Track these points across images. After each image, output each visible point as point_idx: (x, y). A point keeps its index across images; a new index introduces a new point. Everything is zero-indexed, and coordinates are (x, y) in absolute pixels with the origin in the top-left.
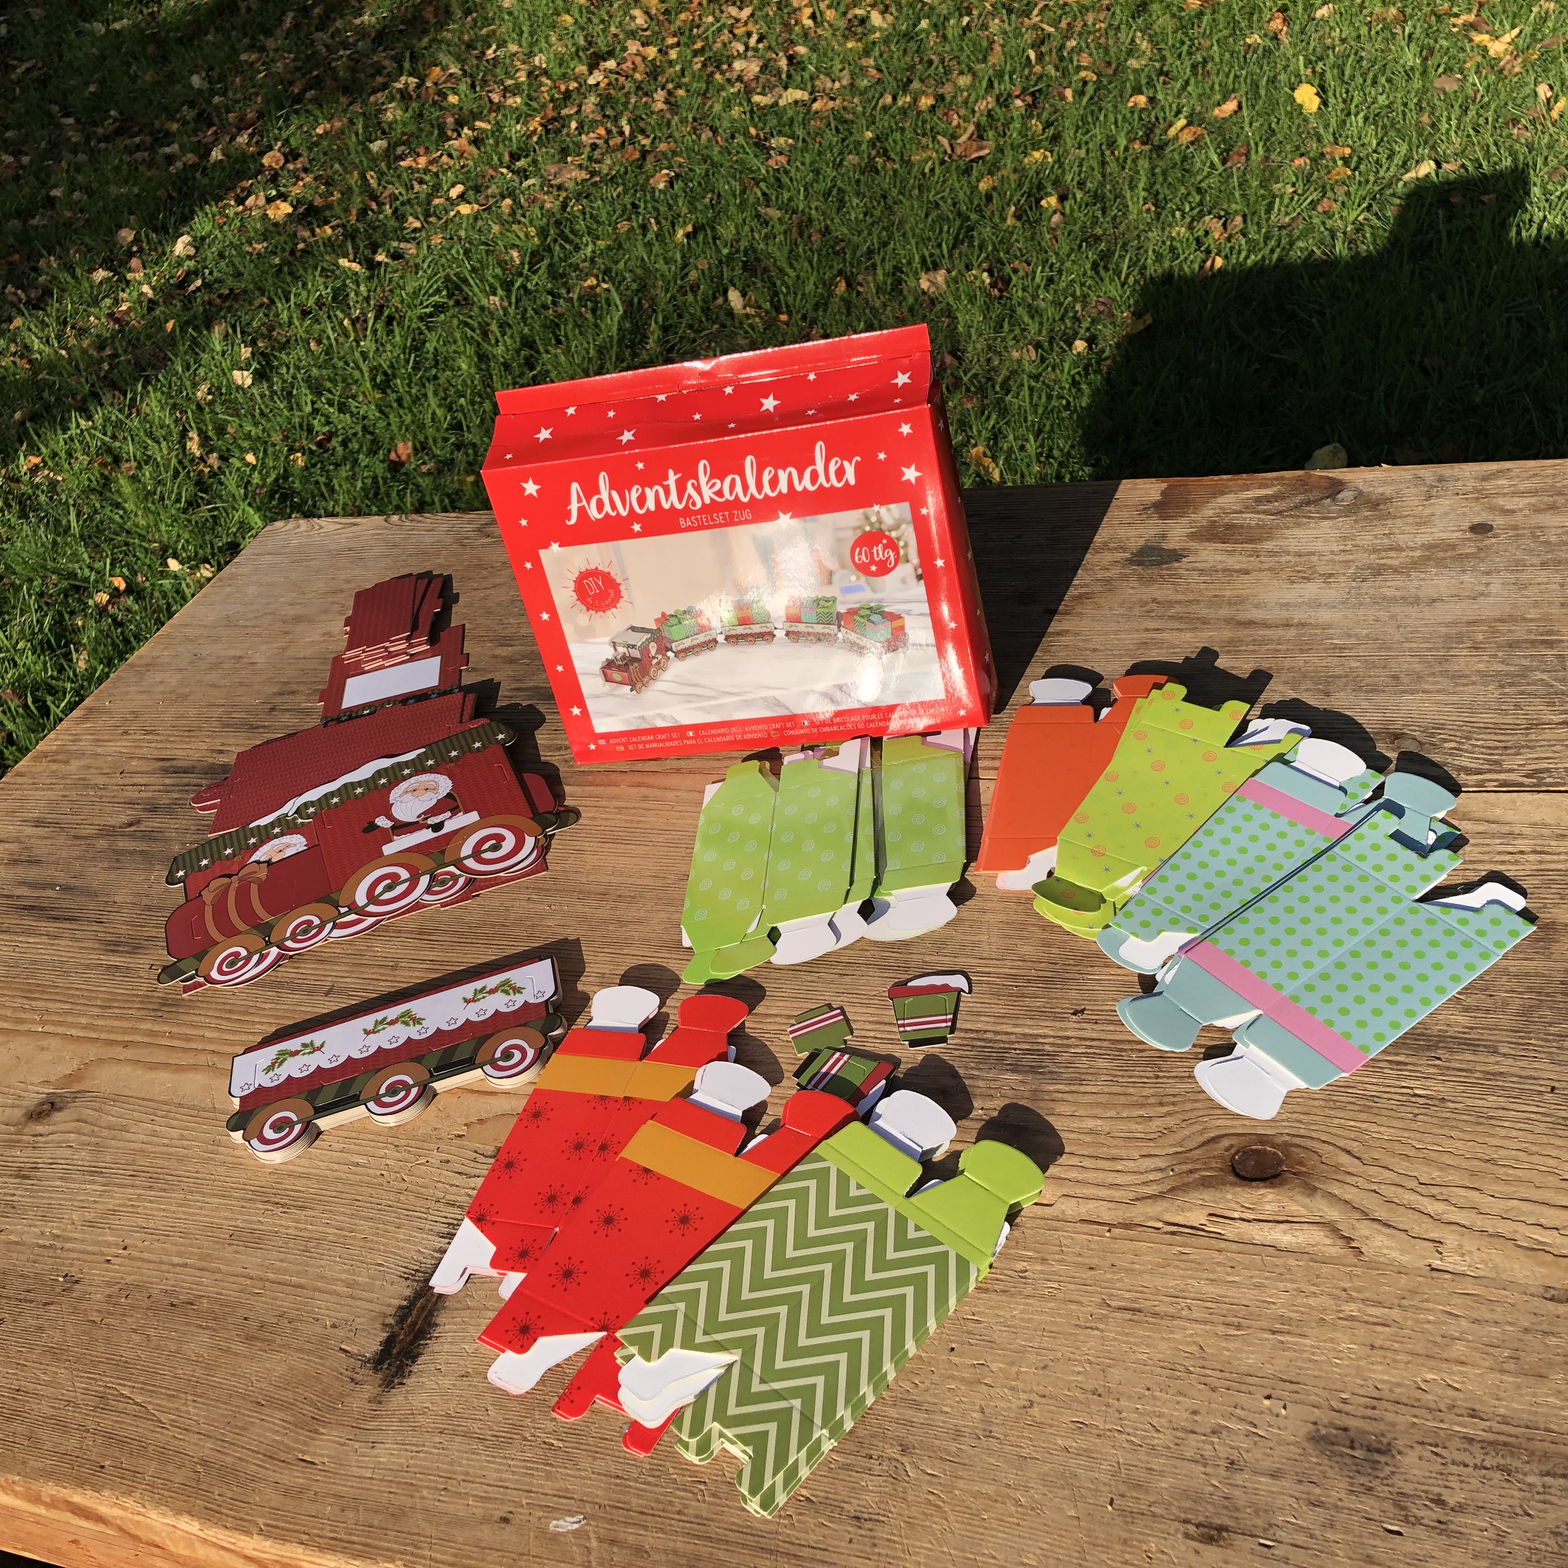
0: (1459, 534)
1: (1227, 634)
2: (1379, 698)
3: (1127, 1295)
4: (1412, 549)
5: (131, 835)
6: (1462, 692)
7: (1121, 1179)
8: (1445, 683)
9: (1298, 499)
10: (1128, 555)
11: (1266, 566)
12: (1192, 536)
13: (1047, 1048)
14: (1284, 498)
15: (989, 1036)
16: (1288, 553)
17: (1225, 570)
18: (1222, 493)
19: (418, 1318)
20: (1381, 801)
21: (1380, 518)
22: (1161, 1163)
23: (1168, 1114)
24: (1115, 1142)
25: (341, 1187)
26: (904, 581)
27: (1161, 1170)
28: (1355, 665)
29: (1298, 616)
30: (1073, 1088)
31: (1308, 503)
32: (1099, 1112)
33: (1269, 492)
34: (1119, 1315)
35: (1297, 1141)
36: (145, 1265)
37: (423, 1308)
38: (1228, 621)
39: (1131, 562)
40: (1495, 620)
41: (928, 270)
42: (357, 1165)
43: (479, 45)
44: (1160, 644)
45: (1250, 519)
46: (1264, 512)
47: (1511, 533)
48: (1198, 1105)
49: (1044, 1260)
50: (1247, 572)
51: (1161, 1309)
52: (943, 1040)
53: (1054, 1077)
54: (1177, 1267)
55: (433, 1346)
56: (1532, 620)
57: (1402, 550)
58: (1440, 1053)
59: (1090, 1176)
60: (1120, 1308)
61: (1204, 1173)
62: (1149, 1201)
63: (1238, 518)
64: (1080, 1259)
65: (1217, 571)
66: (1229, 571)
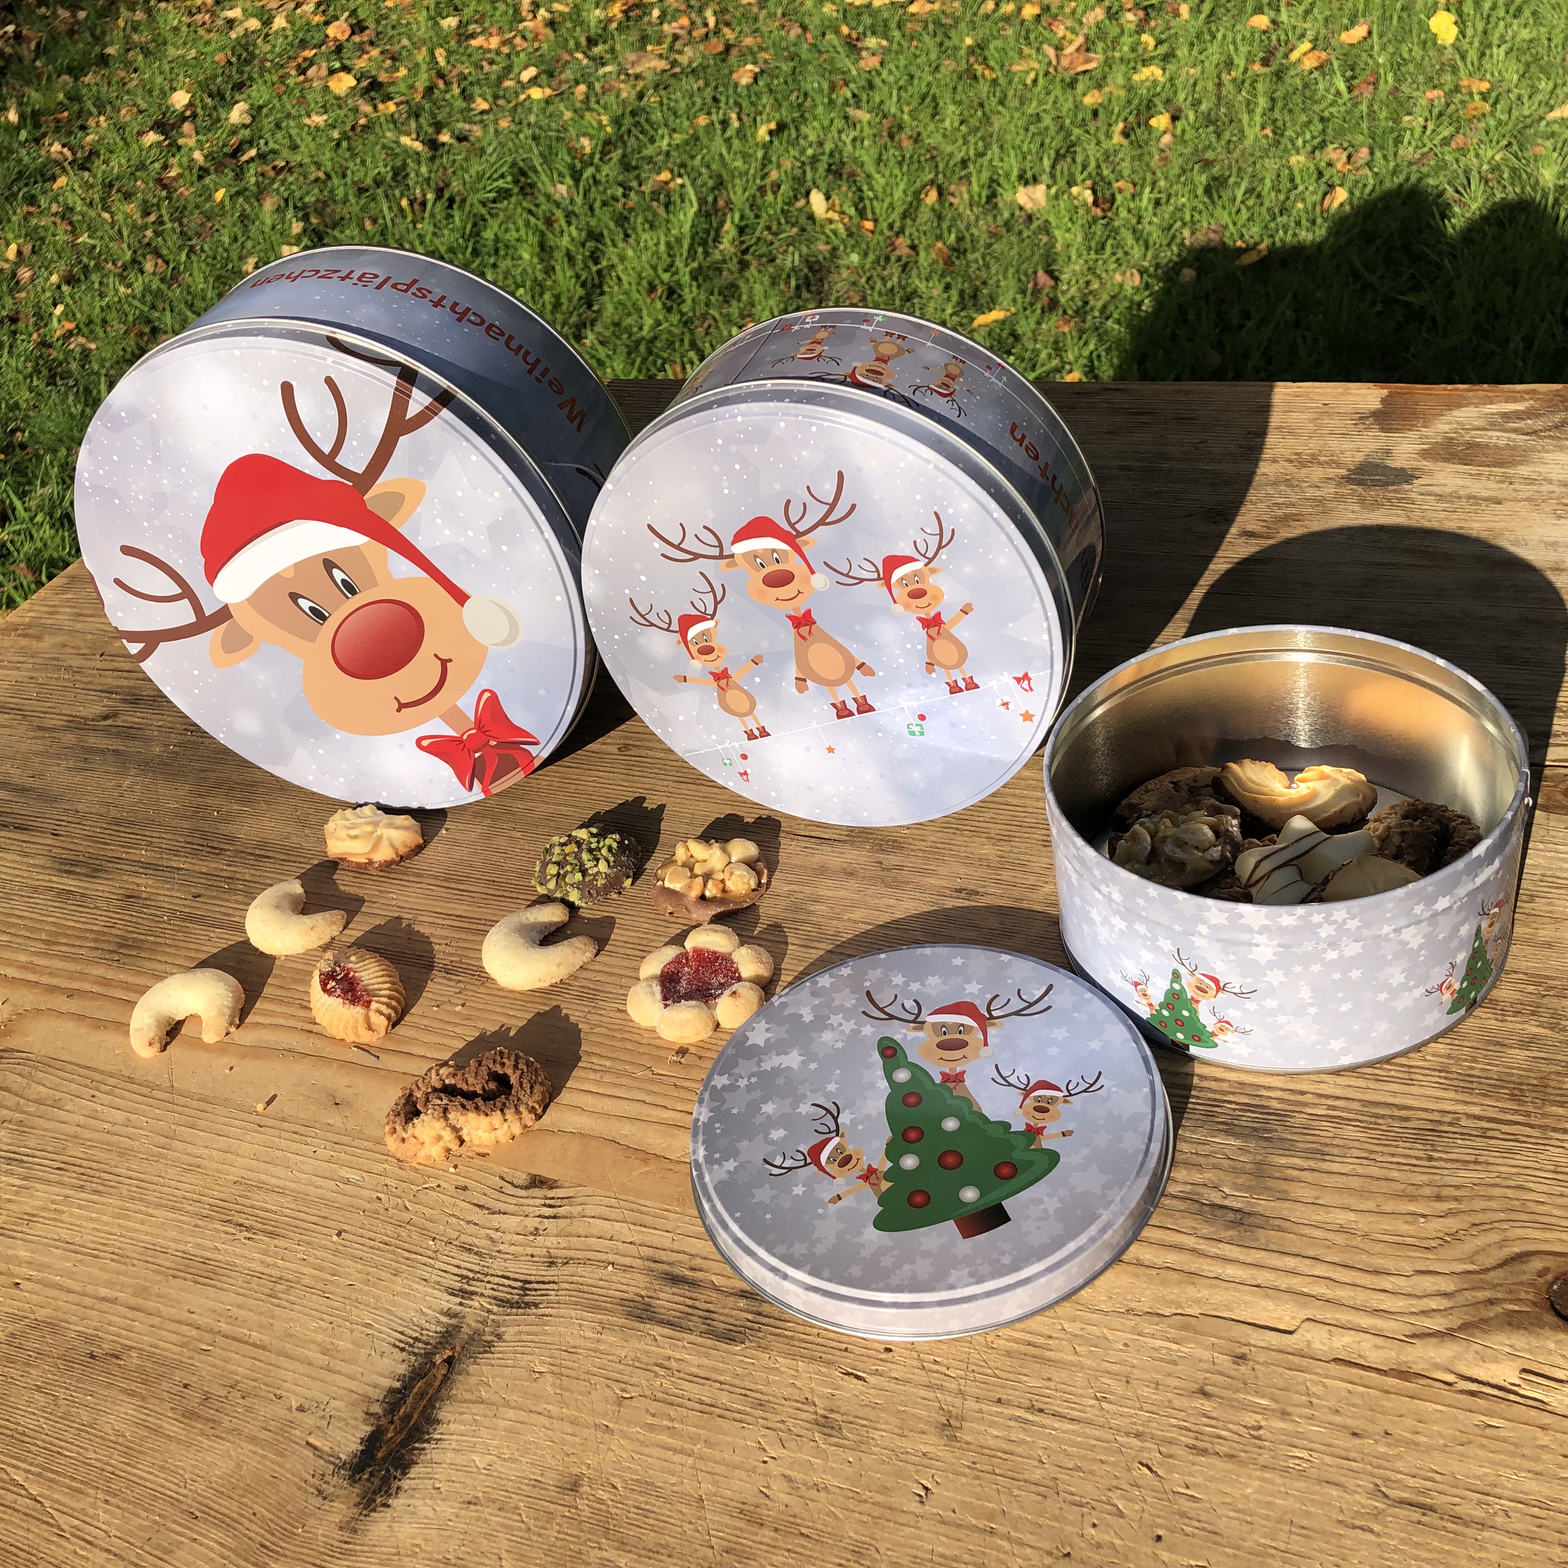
3: (1411, 1482)
5: (106, 731)
7: (1388, 1303)
9: (1556, 418)
10: (1344, 472)
11: (1523, 495)
12: (1425, 454)
14: (1538, 416)
16: (1550, 482)
17: (1470, 497)
18: (1459, 406)
19: (414, 1409)
22: (1447, 1285)
23: (1452, 1213)
24: (1378, 1248)
25: (324, 1212)
27: (1445, 1295)
30: (1312, 1164)
32: (1353, 1202)
33: (1519, 406)
34: (1402, 1512)
36: (63, 1295)
37: (422, 1394)
39: (1348, 480)
41: (1026, 184)
42: (347, 1182)
45: (1497, 438)
46: (1515, 431)
48: (1493, 1204)
49: (1284, 1414)
50: (1499, 502)
51: (1463, 1509)
53: (1288, 1148)
54: (1483, 1446)
55: (431, 1452)
59: (1342, 1294)
60: (1402, 1502)
61: (1511, 1307)
62: (1433, 1340)
63: (1481, 437)
64: (1338, 1419)
65: (1459, 497)
66: (1474, 499)
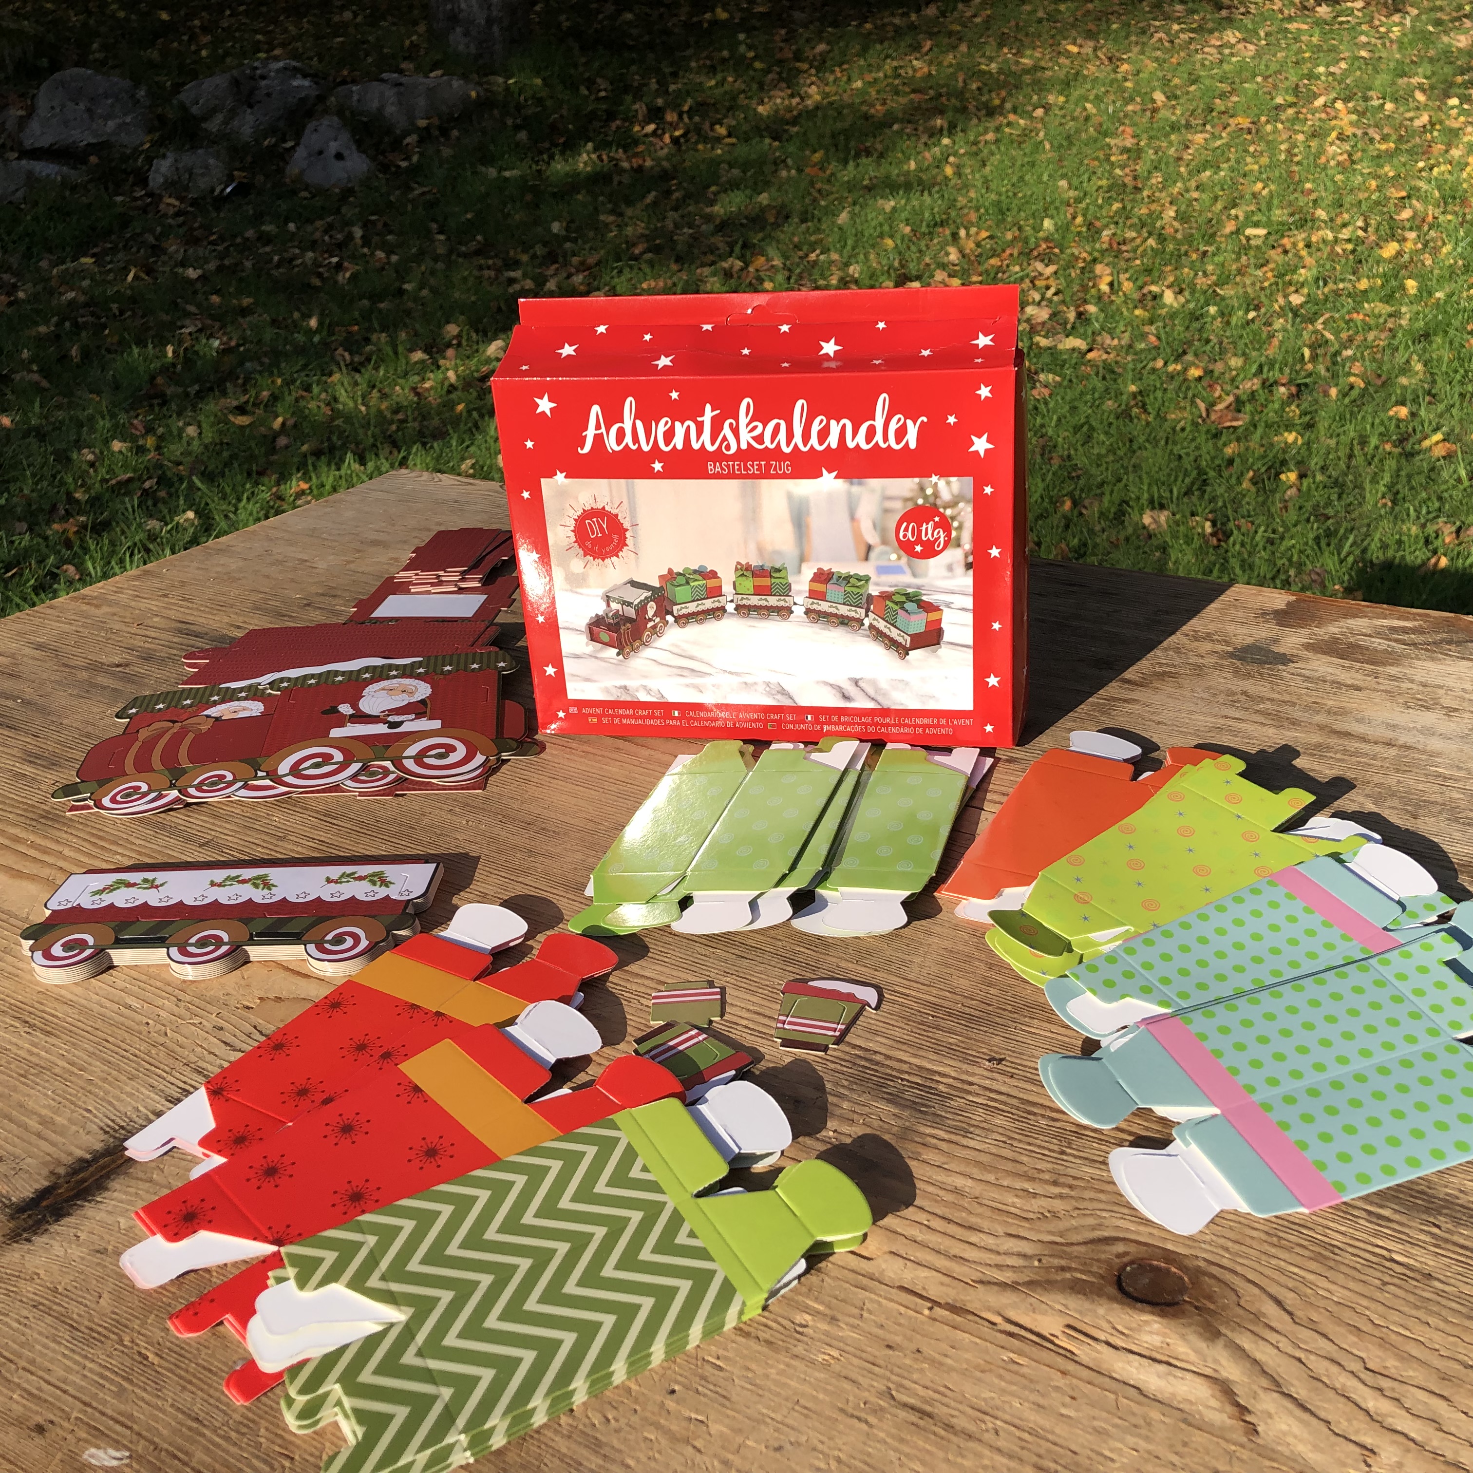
1: (1316, 738)
3: (921, 1391)
5: (113, 674)
7: (971, 1254)
9: (1438, 637)
10: (1230, 649)
11: (1383, 688)
12: (1307, 647)
13: (941, 1087)
14: (1422, 633)
15: (878, 1058)
16: (1412, 681)
17: (1333, 682)
18: (1355, 616)
19: (92, 1175)
20: (1445, 926)
22: (1028, 1249)
23: (1061, 1196)
24: (980, 1210)
25: (99, 1024)
26: (950, 568)
27: (1025, 1256)
28: (1457, 796)
29: (1406, 738)
30: (953, 1138)
31: (1450, 642)
32: (976, 1172)
33: (1409, 624)
34: (903, 1414)
35: (1214, 1270)
37: (103, 1168)
38: (1321, 727)
39: (1232, 655)
41: (1153, 508)
42: (129, 1008)
43: (805, 248)
44: (1235, 733)
45: (1379, 644)
46: (1397, 641)
48: (1102, 1197)
49: (833, 1319)
50: (1359, 689)
51: (961, 1422)
52: (821, 1048)
53: (937, 1120)
54: (1001, 1377)
55: (89, 1210)
58: (1441, 1220)
59: (933, 1239)
60: (905, 1405)
61: (1079, 1275)
62: (996, 1288)
63: (1364, 641)
64: (880, 1332)
65: (1325, 681)
66: (1338, 684)
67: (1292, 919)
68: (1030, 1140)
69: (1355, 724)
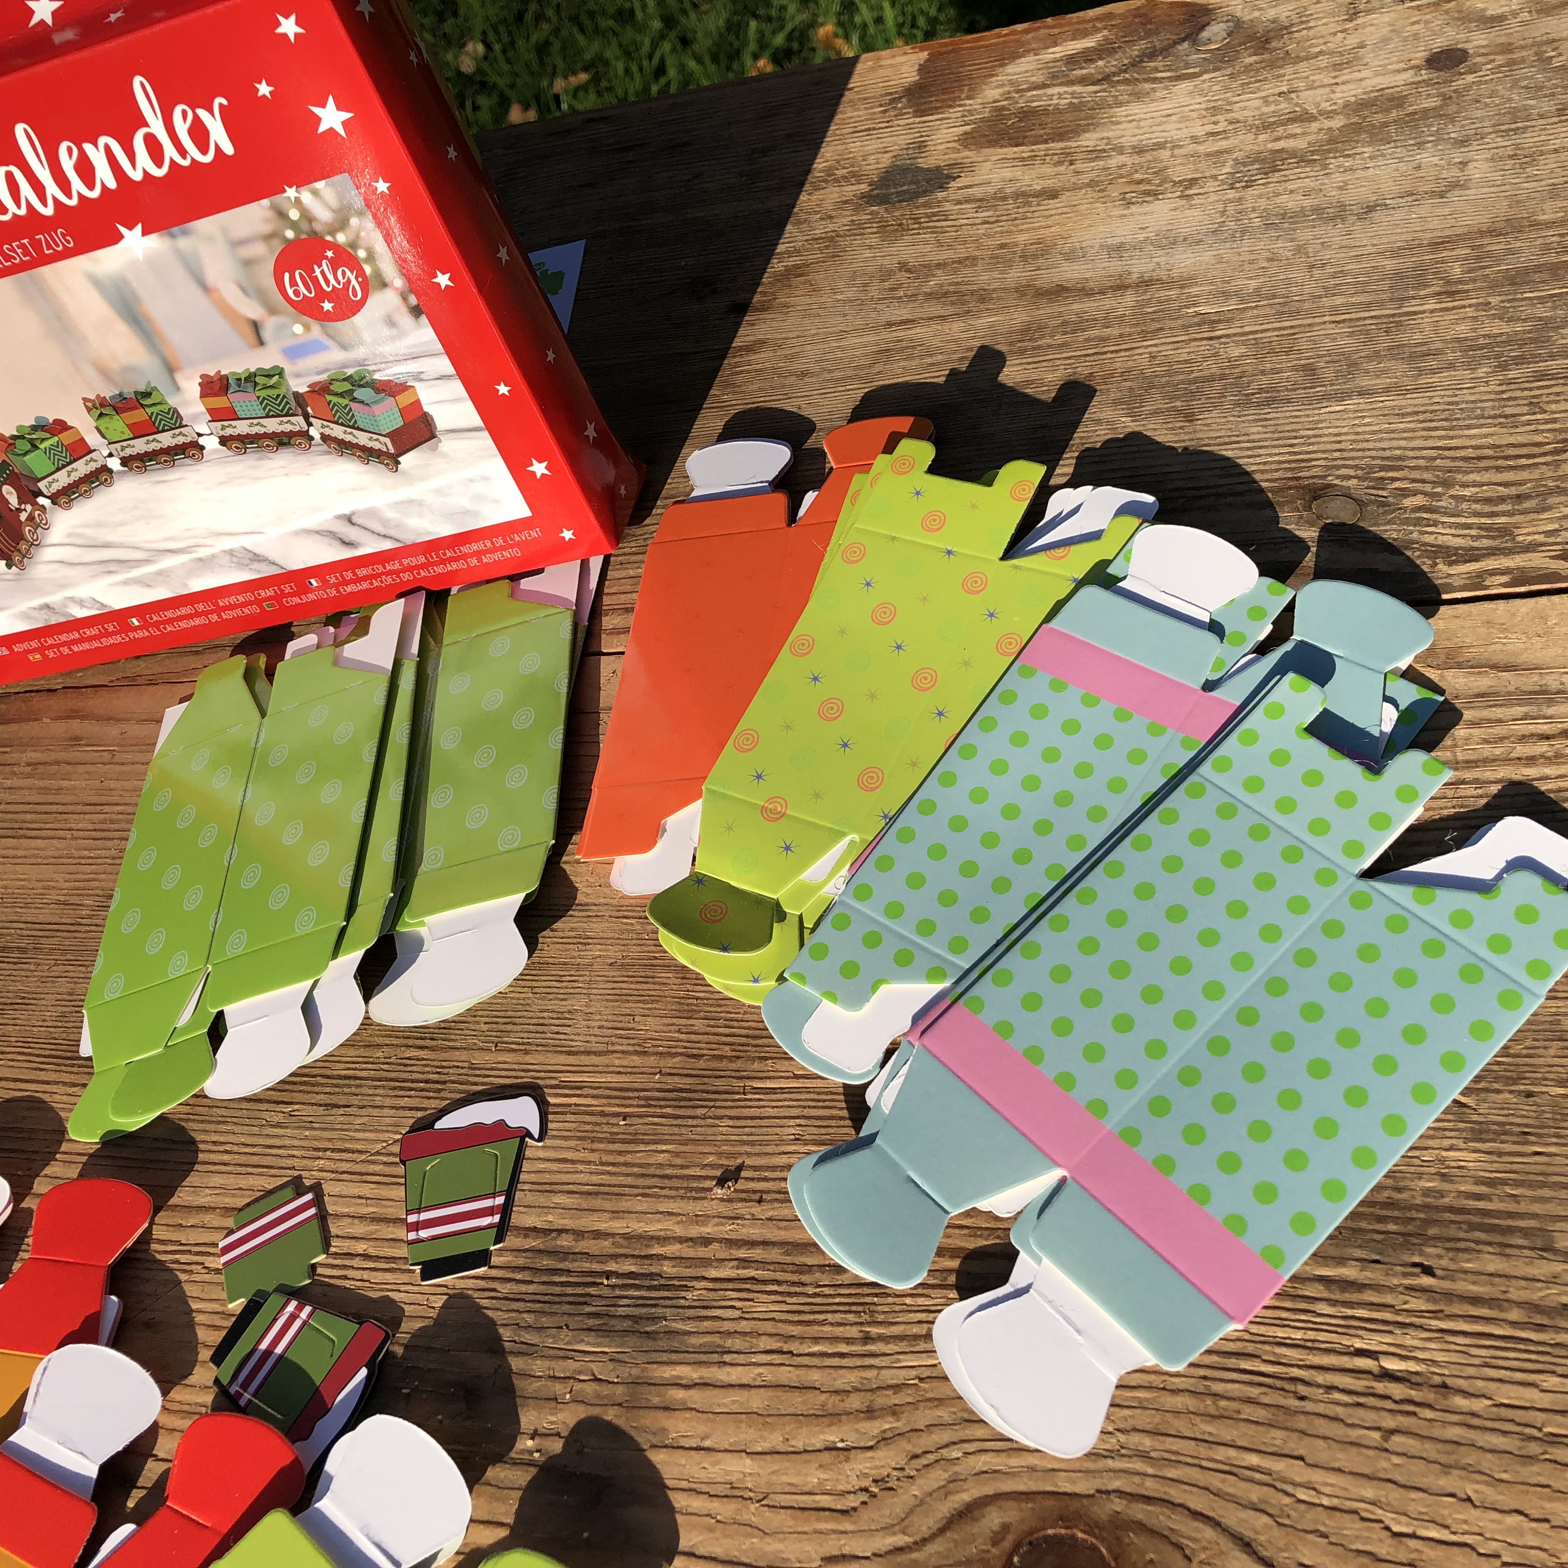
0: (1409, 76)
1: (1020, 317)
2: (1281, 415)
4: (1329, 115)
6: (1430, 387)
8: (1399, 370)
9: (1135, 51)
10: (864, 187)
11: (1085, 178)
12: (967, 140)
13: (668, 1268)
14: (1113, 51)
15: (565, 1242)
16: (1120, 150)
17: (1017, 195)
18: (1014, 56)
20: (1288, 647)
21: (1272, 65)
23: (884, 1440)
26: (390, 322)
28: (1236, 352)
29: (1139, 266)
30: (707, 1374)
31: (1152, 54)
33: (1089, 43)
35: (1139, 1511)
38: (1021, 291)
39: (869, 198)
40: (1482, 233)
44: (907, 349)
45: (1059, 96)
46: (1083, 81)
47: (1500, 59)
48: (935, 1415)
50: (1053, 194)
52: (481, 1258)
53: (676, 1345)
56: (1549, 225)
57: (1312, 118)
58: (1432, 1255)
63: (1038, 98)
65: (1004, 198)
66: (1023, 196)
67: (1071, 727)
68: (815, 1330)
69: (1065, 266)
